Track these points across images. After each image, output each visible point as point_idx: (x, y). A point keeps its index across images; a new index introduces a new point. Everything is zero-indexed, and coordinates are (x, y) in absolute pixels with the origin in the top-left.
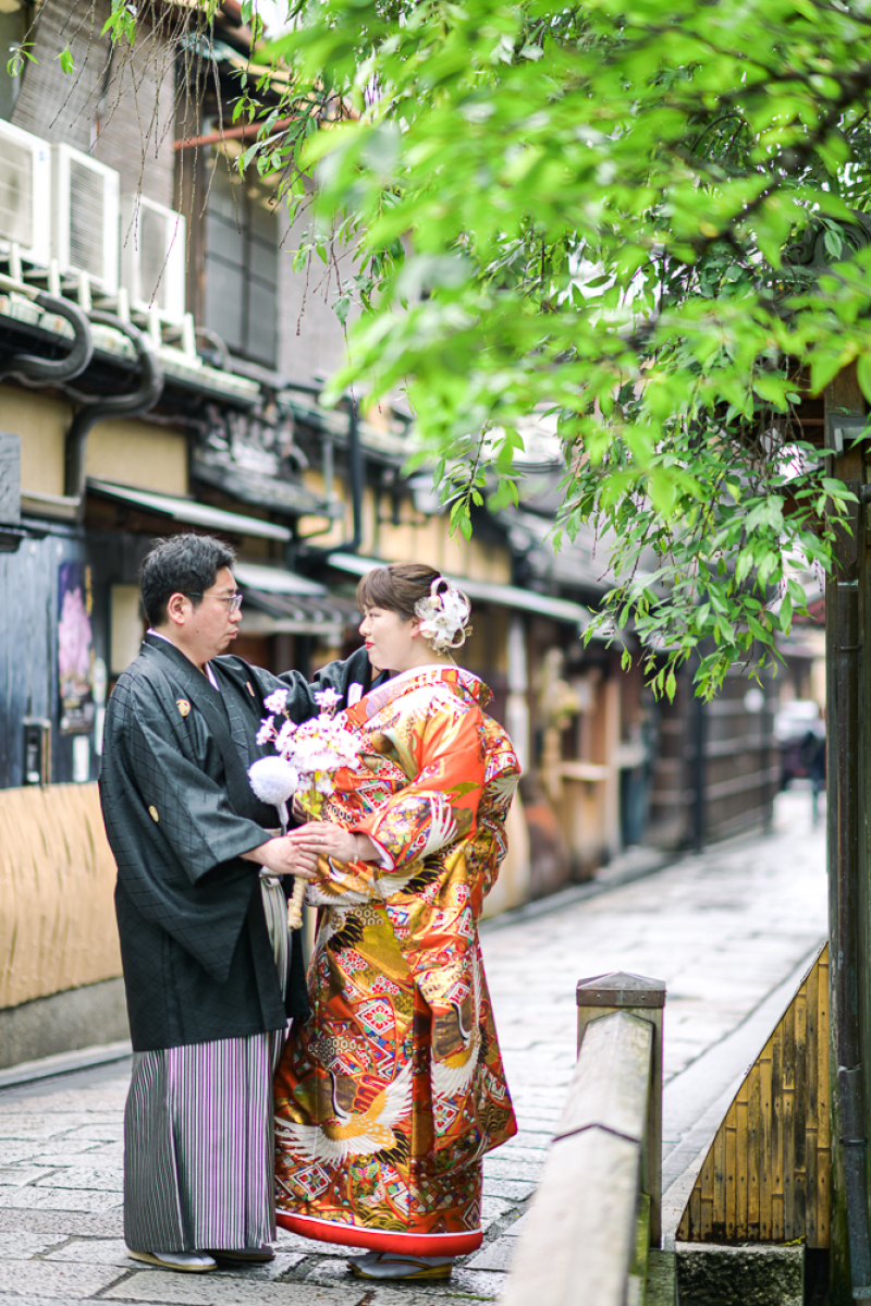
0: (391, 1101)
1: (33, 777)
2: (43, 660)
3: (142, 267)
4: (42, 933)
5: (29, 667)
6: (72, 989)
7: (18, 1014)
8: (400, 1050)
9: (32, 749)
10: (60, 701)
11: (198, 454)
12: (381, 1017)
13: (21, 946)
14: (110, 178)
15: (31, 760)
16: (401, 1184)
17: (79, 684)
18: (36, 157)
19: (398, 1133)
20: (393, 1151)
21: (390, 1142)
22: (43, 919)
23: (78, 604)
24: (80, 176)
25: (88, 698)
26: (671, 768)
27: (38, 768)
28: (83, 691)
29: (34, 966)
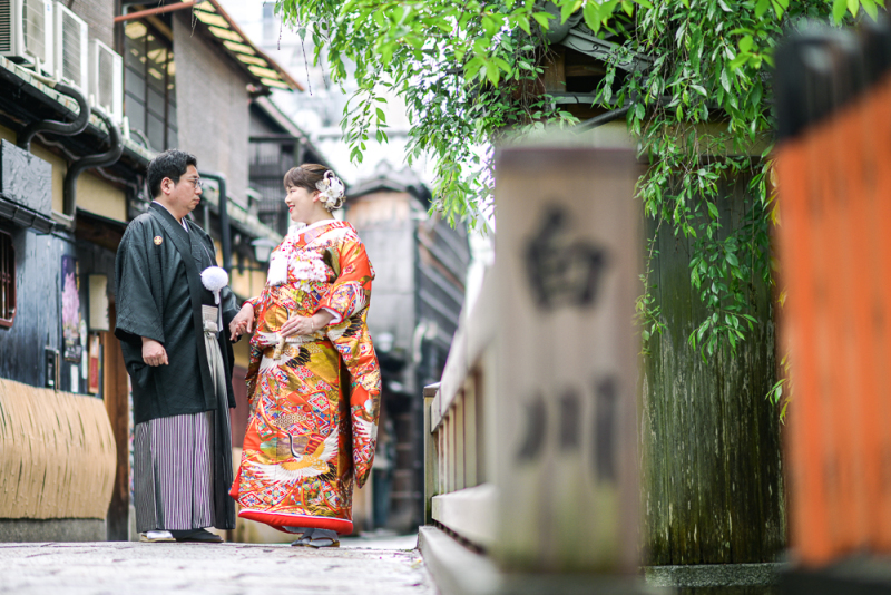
0: (327, 447)
1: (51, 383)
2: (54, 313)
3: (100, 84)
4: (58, 478)
5: (48, 315)
6: (72, 519)
7: (45, 525)
8: (333, 420)
9: (50, 365)
10: (64, 340)
11: (133, 203)
12: (322, 402)
13: (48, 482)
14: (84, 27)
15: (50, 371)
16: (332, 492)
17: (74, 332)
18: (46, 8)
19: (330, 464)
20: (328, 474)
21: (326, 469)
22: (59, 468)
23: (73, 282)
24: (68, 23)
25: (78, 342)
26: (405, 475)
27: (53, 378)
28: (76, 336)
29: (54, 496)
